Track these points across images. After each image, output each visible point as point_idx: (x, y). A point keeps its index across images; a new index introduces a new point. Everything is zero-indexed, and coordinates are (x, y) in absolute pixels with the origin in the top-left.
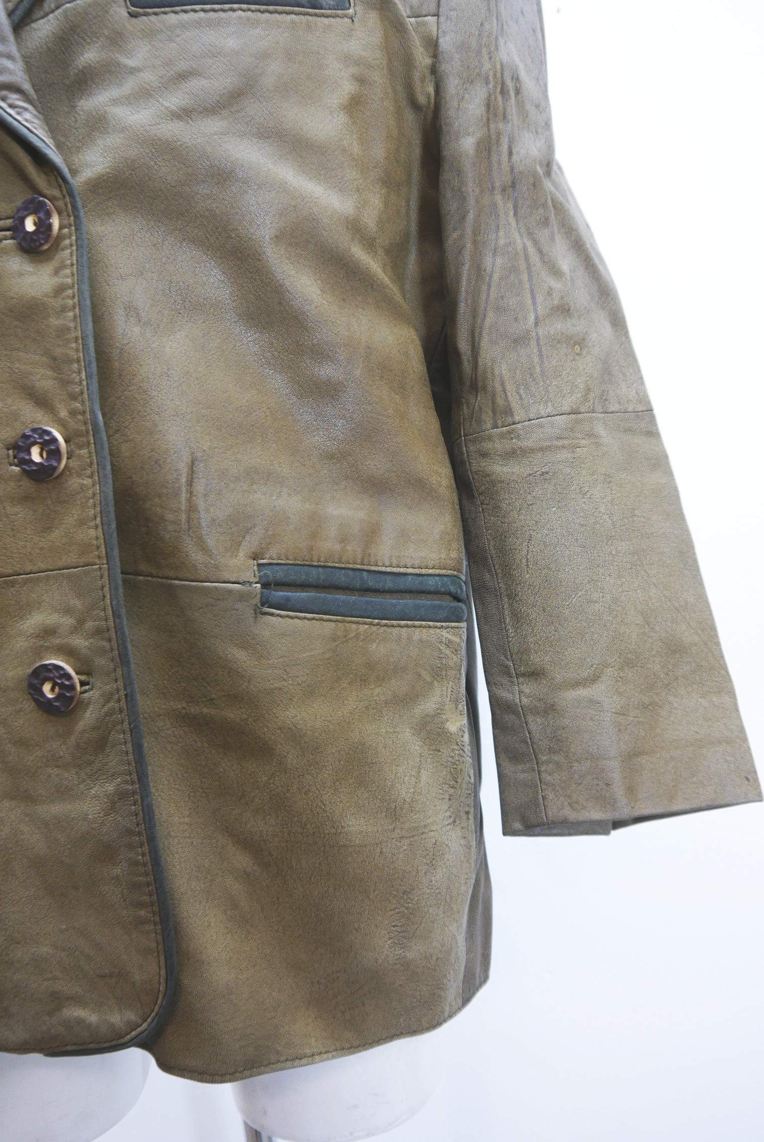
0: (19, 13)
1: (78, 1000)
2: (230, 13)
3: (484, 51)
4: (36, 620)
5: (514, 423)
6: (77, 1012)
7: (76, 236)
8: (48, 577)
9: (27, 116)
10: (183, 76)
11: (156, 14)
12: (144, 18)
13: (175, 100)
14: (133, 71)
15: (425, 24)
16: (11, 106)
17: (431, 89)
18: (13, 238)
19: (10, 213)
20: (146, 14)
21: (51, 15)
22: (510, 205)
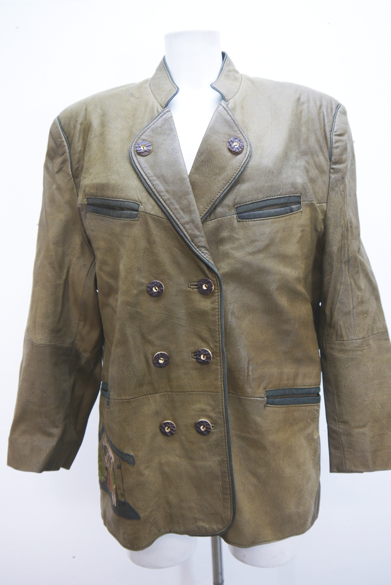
0: (203, 219)
1: (203, 521)
2: (268, 220)
3: (342, 217)
4: (198, 406)
5: (343, 341)
6: (201, 524)
7: (220, 293)
8: (203, 393)
9: (207, 255)
10: (253, 241)
11: (246, 221)
12: (242, 222)
13: (250, 249)
14: (238, 239)
15: (322, 206)
16: (202, 253)
17: (323, 227)
18: (197, 288)
19: (196, 281)
20: (243, 221)
21: (213, 220)
22: (347, 268)
